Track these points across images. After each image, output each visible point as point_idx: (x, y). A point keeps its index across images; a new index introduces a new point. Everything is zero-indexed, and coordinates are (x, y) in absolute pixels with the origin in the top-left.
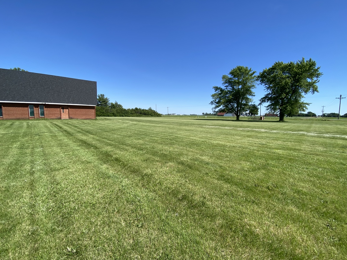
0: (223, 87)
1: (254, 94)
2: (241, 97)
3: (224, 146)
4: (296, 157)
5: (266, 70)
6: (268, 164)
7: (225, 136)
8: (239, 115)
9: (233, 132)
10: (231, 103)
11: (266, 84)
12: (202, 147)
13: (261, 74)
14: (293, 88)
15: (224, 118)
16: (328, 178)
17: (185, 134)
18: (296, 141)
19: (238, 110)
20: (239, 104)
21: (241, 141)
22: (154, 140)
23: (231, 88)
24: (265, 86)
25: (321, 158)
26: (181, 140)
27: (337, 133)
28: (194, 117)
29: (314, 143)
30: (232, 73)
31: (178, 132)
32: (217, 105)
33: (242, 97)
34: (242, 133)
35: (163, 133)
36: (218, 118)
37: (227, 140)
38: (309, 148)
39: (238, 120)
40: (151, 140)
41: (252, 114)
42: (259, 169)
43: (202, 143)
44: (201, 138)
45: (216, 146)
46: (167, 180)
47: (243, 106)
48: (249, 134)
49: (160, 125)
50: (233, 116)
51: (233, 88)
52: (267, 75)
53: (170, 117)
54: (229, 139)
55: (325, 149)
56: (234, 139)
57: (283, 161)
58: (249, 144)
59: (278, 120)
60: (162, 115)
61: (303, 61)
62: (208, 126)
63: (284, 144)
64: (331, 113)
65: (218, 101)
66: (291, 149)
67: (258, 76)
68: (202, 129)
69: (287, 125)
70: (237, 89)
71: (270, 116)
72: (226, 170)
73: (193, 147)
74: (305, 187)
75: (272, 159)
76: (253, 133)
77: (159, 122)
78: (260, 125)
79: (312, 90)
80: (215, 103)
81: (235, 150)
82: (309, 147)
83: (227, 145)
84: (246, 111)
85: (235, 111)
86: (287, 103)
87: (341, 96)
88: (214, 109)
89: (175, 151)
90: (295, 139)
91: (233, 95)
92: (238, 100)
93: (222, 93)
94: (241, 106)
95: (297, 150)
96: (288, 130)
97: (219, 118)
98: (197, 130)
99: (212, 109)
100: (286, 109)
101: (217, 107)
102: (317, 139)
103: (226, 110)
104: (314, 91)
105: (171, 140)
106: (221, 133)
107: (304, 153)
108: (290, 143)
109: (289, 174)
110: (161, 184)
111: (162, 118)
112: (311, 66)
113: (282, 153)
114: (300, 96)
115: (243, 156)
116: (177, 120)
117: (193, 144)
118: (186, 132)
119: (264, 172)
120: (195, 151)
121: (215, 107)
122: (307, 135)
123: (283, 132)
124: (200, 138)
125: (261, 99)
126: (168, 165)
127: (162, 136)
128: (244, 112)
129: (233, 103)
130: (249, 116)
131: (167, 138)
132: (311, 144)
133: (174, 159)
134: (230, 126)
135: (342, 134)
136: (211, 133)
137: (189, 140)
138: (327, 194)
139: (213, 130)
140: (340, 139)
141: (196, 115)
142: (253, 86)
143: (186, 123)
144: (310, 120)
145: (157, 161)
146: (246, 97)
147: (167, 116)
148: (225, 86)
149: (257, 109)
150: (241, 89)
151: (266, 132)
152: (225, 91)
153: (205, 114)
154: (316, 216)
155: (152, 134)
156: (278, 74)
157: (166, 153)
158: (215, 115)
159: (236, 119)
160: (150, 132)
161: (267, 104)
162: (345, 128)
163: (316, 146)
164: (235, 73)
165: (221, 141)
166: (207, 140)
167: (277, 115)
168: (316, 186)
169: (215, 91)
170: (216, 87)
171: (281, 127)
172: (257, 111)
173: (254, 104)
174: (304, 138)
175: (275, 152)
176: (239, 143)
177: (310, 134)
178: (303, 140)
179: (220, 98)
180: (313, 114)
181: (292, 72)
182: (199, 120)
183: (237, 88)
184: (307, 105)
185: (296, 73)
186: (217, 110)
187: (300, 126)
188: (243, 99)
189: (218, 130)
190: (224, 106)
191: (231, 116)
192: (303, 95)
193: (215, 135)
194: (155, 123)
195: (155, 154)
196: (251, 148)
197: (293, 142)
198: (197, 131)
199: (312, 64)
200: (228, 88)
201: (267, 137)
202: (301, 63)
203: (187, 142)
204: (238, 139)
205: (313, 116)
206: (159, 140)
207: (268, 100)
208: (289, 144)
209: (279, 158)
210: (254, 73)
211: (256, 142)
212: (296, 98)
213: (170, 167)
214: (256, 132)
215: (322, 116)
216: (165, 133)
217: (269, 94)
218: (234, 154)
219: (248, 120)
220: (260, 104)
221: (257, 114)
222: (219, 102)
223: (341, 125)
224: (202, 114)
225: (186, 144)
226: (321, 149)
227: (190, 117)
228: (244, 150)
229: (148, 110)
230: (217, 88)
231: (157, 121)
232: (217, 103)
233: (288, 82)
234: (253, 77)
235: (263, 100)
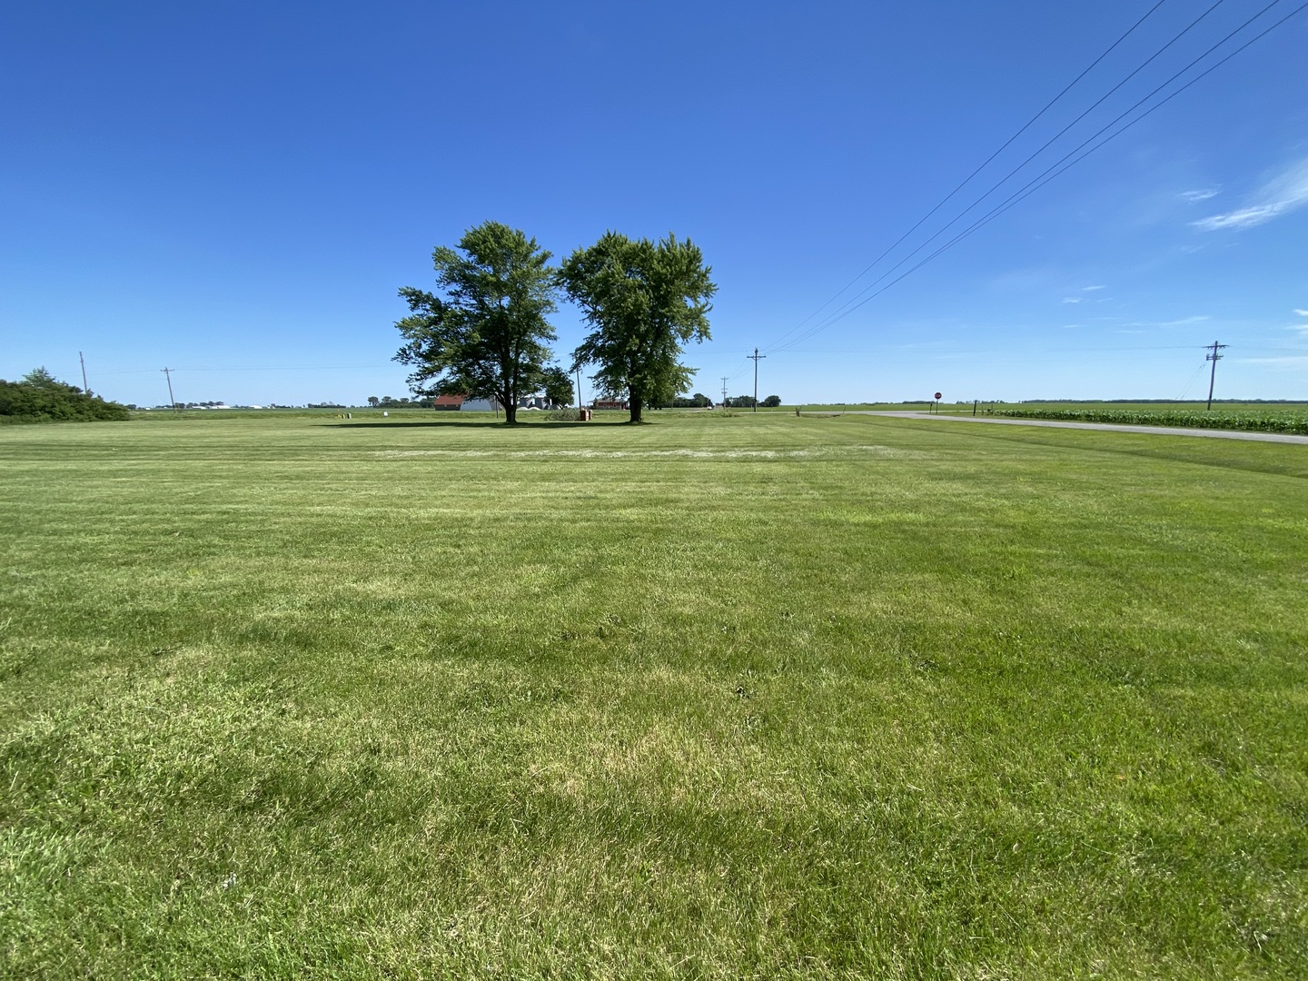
0: (444, 298)
1: (553, 334)
2: (513, 339)
3: (463, 522)
4: (670, 521)
5: (580, 255)
6: (601, 558)
7: (463, 484)
8: (515, 406)
9: (496, 467)
10: (481, 362)
11: (584, 302)
12: (369, 544)
13: (569, 263)
14: (656, 323)
15: (461, 416)
16: (735, 563)
17: (278, 497)
18: (670, 476)
19: (507, 387)
20: (510, 367)
21: (521, 495)
22: (73, 549)
23: (474, 302)
24: (582, 309)
25: (722, 515)
26: (253, 528)
27: (751, 446)
28: (328, 416)
29: (706, 479)
30: (468, 245)
31: (240, 492)
32: (427, 365)
33: (518, 342)
34: (527, 468)
35: (136, 507)
36: (438, 416)
37: (475, 497)
38: (697, 493)
39: (511, 422)
40: (48, 551)
41: (556, 402)
42: (575, 579)
43: (370, 526)
44: (364, 503)
45: (429, 528)
46: (166, 740)
47: (524, 372)
48: (546, 468)
49: (116, 465)
50: (493, 410)
51: (481, 302)
52: (587, 271)
53: (185, 418)
54: (480, 495)
55: (729, 491)
56: (498, 491)
57: (639, 542)
58: (546, 502)
59: (628, 419)
60: (131, 413)
61: (672, 242)
62: (396, 452)
63: (643, 489)
64: (741, 397)
65: (427, 348)
66: (656, 502)
67: (560, 272)
68: (366, 467)
69: (649, 435)
70: (495, 308)
71: (607, 409)
72: (465, 610)
73: (320, 550)
74: (688, 602)
75: (613, 540)
76: (560, 466)
77: (107, 448)
78: (580, 438)
79: (698, 332)
80: (416, 356)
81: (501, 533)
82: (697, 490)
83: (472, 519)
84: (537, 390)
85: (500, 392)
86: (646, 366)
87: (756, 352)
88: (417, 380)
89: (223, 587)
90: (666, 473)
91: (484, 331)
92: (503, 350)
93: (440, 319)
94: (516, 372)
95: (672, 501)
96: (651, 447)
97: (444, 416)
98: (343, 473)
99: (407, 382)
100: (644, 385)
101: (429, 374)
102: (713, 467)
103: (464, 386)
104: (701, 335)
105: (191, 533)
106: (452, 476)
107: (687, 508)
108: (655, 483)
109: (653, 576)
110: (125, 773)
111: (132, 427)
112: (690, 262)
113: (636, 517)
114: (673, 347)
115: (528, 547)
116: (234, 431)
117: (322, 536)
118: (282, 486)
119: (590, 587)
120: (332, 565)
121: (418, 375)
122: (693, 457)
123: (639, 454)
124: (356, 504)
125: (577, 350)
126: (172, 663)
127: (135, 522)
128: (529, 396)
129: (487, 359)
130: (546, 408)
131: (166, 530)
132: (700, 482)
133: (210, 628)
134: (485, 447)
135: (760, 448)
136: (408, 478)
137: (300, 523)
138: (735, 605)
139: (417, 468)
140: (757, 461)
141: (339, 407)
142: (548, 303)
143: (285, 443)
144: (699, 415)
145: (98, 660)
146: (530, 343)
147: (169, 414)
148: (451, 294)
149: (568, 384)
150: (508, 310)
151: (597, 457)
152: (452, 310)
153: (380, 401)
154: (714, 674)
155: (61, 520)
156: (613, 273)
157: (156, 606)
158: (424, 405)
159: (505, 420)
160: (44, 506)
161: (594, 368)
162: (767, 434)
163: (712, 484)
164: (482, 247)
165: (448, 506)
166: (388, 509)
167: (625, 403)
168: (712, 592)
169: (413, 309)
170: (414, 294)
171: (635, 439)
172: (570, 391)
173: (558, 369)
174: (686, 467)
175: (618, 518)
176: (515, 505)
177: (699, 454)
178: (684, 472)
179: (434, 336)
180: (706, 399)
181: (648, 271)
182: (355, 430)
183: (495, 305)
184: (690, 376)
185: (660, 277)
186: (429, 384)
187: (679, 435)
188: (520, 346)
189: (438, 463)
190: (455, 369)
191: (486, 408)
192: (680, 345)
193: (426, 487)
194: (80, 458)
195: (83, 623)
196: (552, 517)
197: (664, 480)
198: (342, 476)
199: (694, 257)
200: (461, 300)
201: (599, 474)
202: (667, 246)
203: (288, 533)
204: (511, 492)
205: (705, 406)
206: (113, 546)
207: (596, 355)
208: (654, 486)
209: (629, 533)
210: (545, 257)
211: (567, 495)
212: (664, 353)
213: (188, 668)
214: (569, 460)
215: (723, 405)
216: (152, 502)
217: (596, 336)
218: (498, 546)
219: (545, 422)
220: (576, 367)
221: (571, 401)
222: (436, 356)
223: (760, 425)
224: (367, 404)
225: (282, 540)
226: (721, 491)
227: (305, 415)
228: (533, 524)
229: (25, 384)
230: (417, 295)
231: (95, 446)
232: (427, 357)
233: (642, 302)
234: (543, 270)
235: (582, 355)
